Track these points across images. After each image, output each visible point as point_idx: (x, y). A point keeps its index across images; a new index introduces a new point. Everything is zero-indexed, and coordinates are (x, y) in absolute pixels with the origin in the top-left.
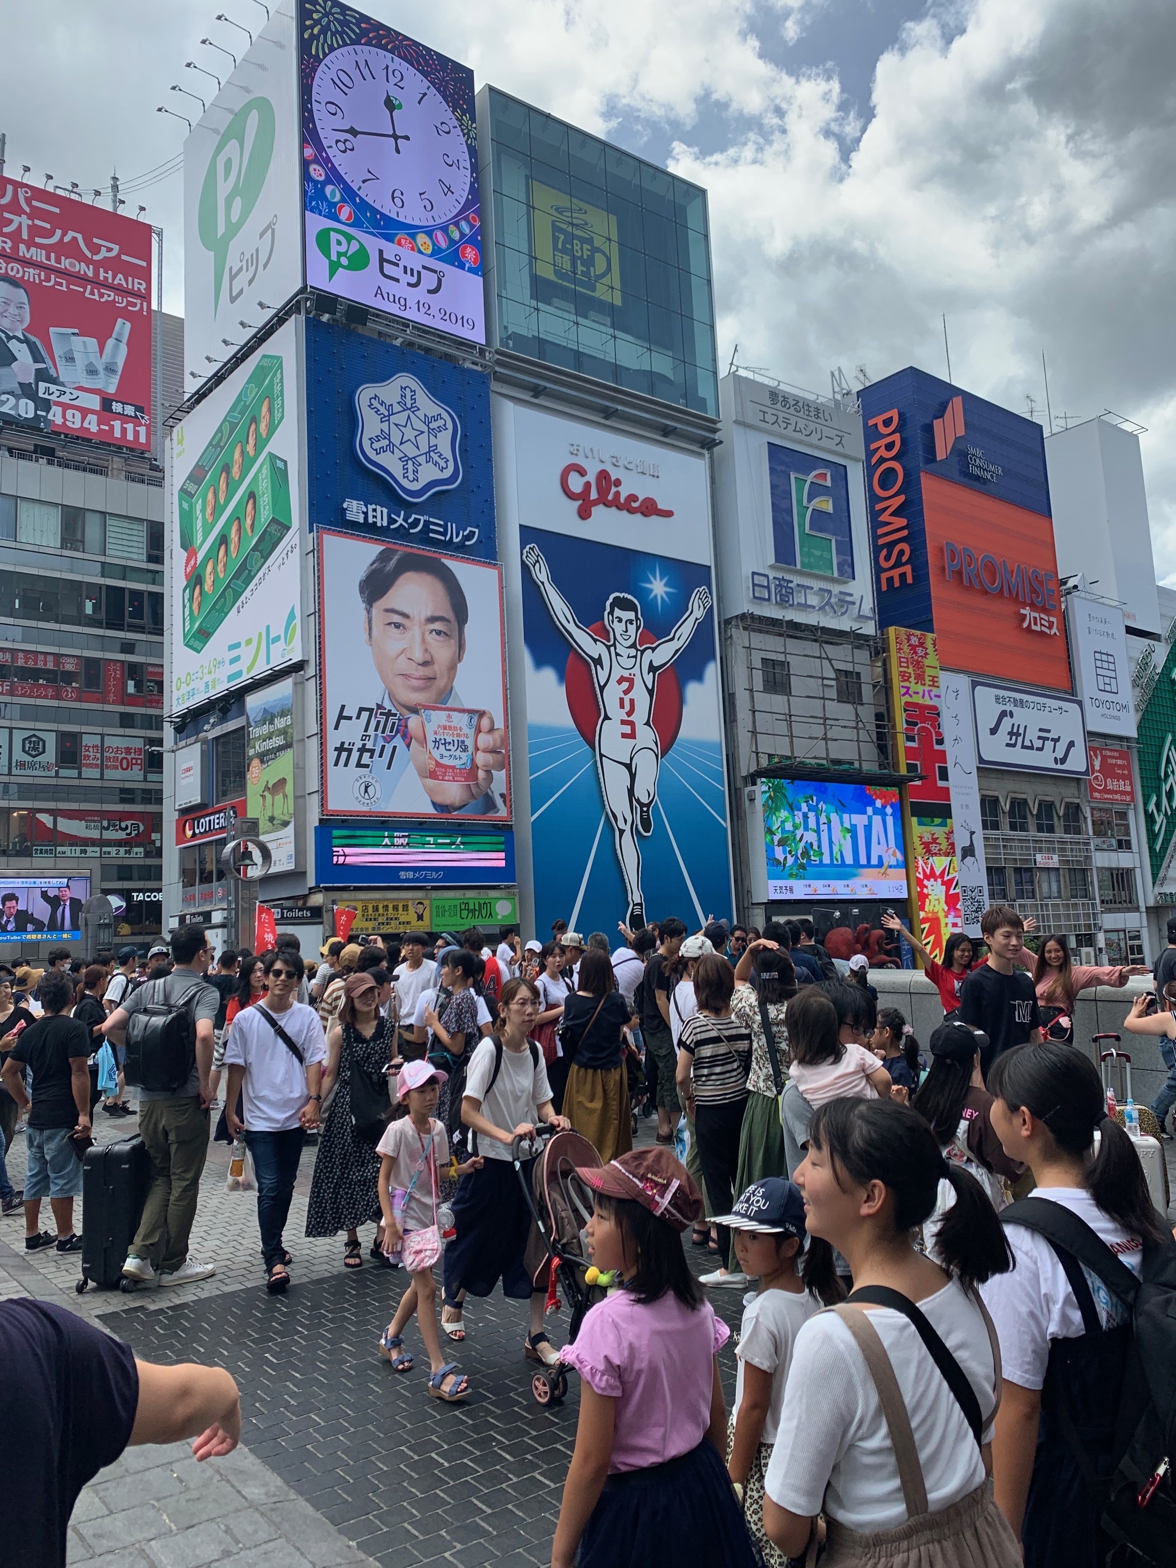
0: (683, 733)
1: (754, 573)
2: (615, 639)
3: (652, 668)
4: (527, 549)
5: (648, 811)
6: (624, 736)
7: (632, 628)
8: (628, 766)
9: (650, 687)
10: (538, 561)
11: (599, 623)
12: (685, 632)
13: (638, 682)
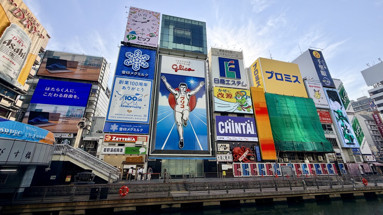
0: (196, 107)
1: (215, 79)
2: (181, 90)
3: (189, 95)
4: (162, 77)
5: (186, 122)
6: (181, 107)
7: (185, 89)
8: (182, 113)
9: (188, 99)
10: (164, 78)
11: (177, 88)
12: (198, 89)
13: (185, 98)
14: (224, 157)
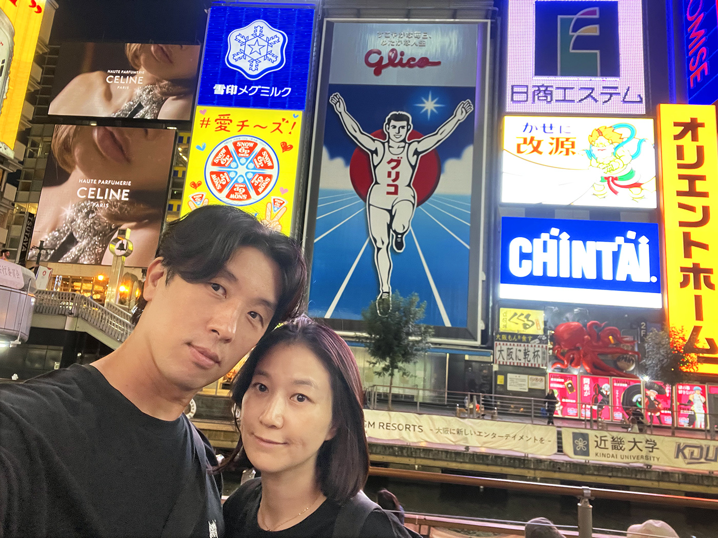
2: (389, 138)
3: (416, 153)
4: (333, 96)
5: (402, 238)
6: (388, 193)
7: (404, 131)
8: (390, 211)
9: (413, 164)
10: (339, 101)
11: (380, 130)
12: (448, 129)
13: (404, 162)
14: (520, 351)
